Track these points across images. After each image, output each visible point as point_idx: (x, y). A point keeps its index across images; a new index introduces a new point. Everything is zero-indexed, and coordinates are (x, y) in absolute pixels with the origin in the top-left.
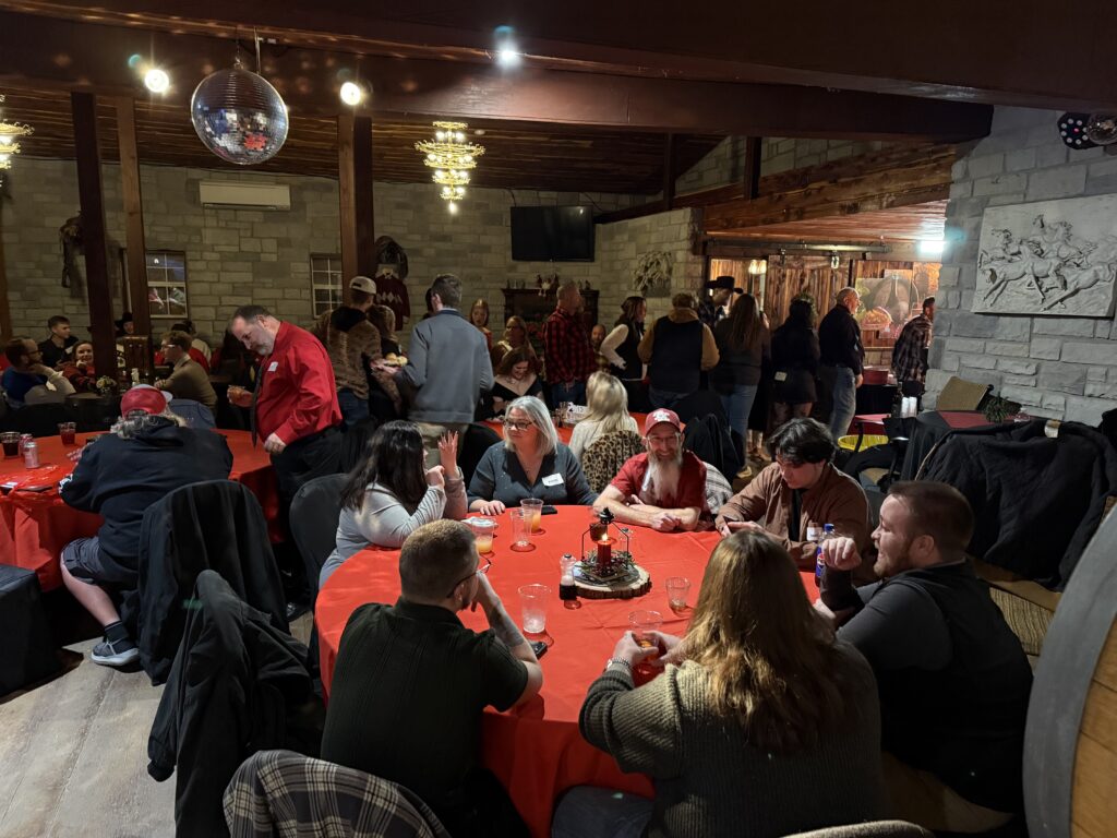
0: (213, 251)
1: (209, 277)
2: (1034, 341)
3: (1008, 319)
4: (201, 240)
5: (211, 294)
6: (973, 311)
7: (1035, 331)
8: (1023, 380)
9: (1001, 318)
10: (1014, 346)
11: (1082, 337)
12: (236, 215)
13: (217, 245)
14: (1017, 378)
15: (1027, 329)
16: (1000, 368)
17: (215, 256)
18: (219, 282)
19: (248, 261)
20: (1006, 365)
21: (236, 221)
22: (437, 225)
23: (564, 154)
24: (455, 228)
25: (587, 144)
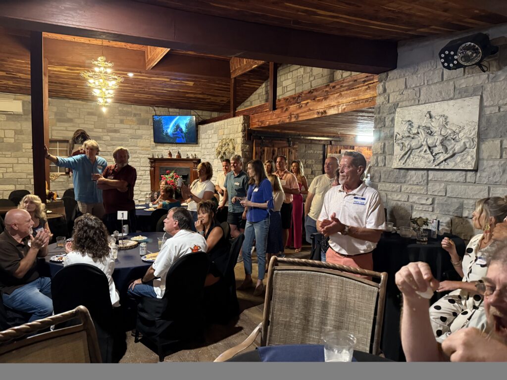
2: (429, 185)
3: (413, 172)
6: (393, 167)
7: (429, 179)
8: (425, 207)
9: (409, 171)
10: (418, 187)
11: (458, 182)
14: (421, 206)
15: (425, 178)
16: (411, 200)
20: (414, 199)
22: (111, 124)
23: (180, 89)
24: (122, 126)
25: (191, 84)
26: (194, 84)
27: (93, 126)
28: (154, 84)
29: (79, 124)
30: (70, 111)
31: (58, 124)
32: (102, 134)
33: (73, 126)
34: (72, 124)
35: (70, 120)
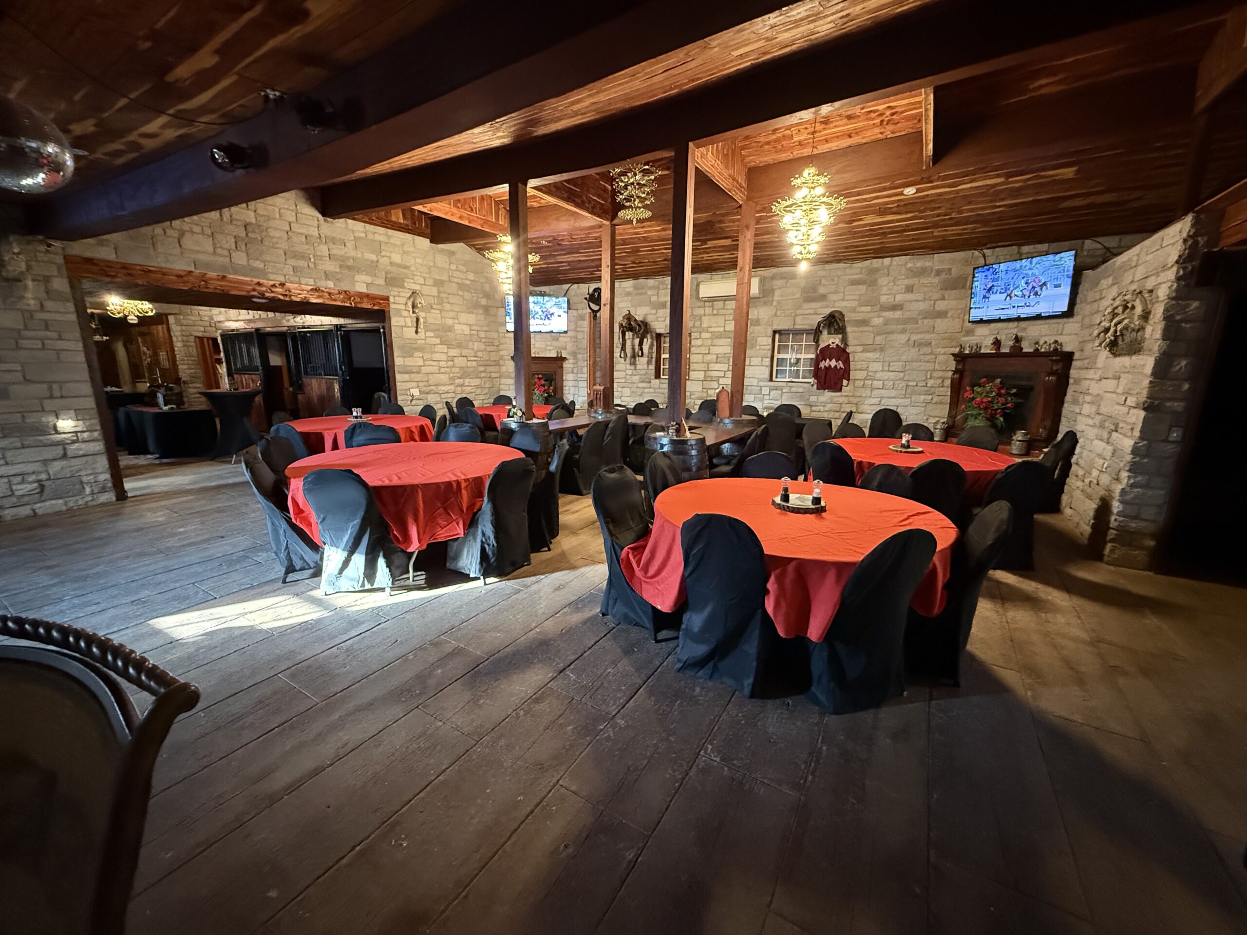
0: (708, 332)
1: (704, 350)
4: (701, 324)
5: (703, 362)
12: (724, 304)
13: (710, 327)
17: (708, 335)
18: (709, 353)
19: (729, 338)
21: (724, 309)
22: (888, 297)
23: (1037, 193)
24: (910, 296)
25: (1069, 172)
26: (1078, 172)
27: (857, 302)
28: (968, 198)
29: (835, 301)
30: (824, 281)
31: (805, 306)
32: (871, 315)
33: (827, 307)
34: (824, 303)
35: (823, 297)
